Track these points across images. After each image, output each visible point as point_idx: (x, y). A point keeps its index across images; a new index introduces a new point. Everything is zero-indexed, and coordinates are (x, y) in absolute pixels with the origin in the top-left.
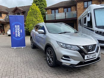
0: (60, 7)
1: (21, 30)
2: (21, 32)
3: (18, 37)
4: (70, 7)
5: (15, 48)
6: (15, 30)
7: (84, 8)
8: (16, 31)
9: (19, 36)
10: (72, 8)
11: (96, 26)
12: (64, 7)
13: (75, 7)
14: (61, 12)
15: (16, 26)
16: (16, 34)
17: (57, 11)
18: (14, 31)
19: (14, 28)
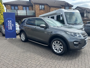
1: (13, 24)
2: (13, 26)
4: (28, 7)
6: (8, 24)
7: (40, 9)
8: (9, 25)
15: (8, 21)
16: (9, 28)
18: (7, 25)
19: (7, 23)
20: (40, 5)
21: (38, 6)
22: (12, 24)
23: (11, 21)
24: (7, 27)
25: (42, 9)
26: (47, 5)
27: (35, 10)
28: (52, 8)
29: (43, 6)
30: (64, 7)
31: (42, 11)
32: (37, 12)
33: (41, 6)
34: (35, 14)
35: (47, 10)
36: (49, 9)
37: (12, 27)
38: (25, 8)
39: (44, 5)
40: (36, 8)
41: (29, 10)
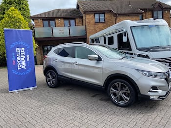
0: (58, 18)
1: (28, 56)
2: (28, 60)
3: (22, 70)
4: (74, 19)
5: (16, 91)
6: (16, 57)
7: (95, 23)
8: (18, 59)
9: (24, 67)
10: (77, 21)
11: (137, 49)
12: (65, 19)
13: (81, 20)
14: (59, 25)
16: (19, 64)
17: (52, 23)
18: (14, 59)
19: (13, 54)
20: (95, 14)
21: (92, 16)
22: (26, 56)
23: (23, 49)
24: (14, 64)
25: (99, 22)
26: (110, 11)
27: (86, 26)
28: (120, 18)
29: (102, 16)
30: (150, 13)
31: (100, 26)
32: (90, 28)
33: (97, 16)
34: (86, 33)
35: (111, 22)
36: (114, 20)
37: (27, 62)
38: (68, 21)
39: (104, 13)
40: (87, 21)
41: (76, 25)
